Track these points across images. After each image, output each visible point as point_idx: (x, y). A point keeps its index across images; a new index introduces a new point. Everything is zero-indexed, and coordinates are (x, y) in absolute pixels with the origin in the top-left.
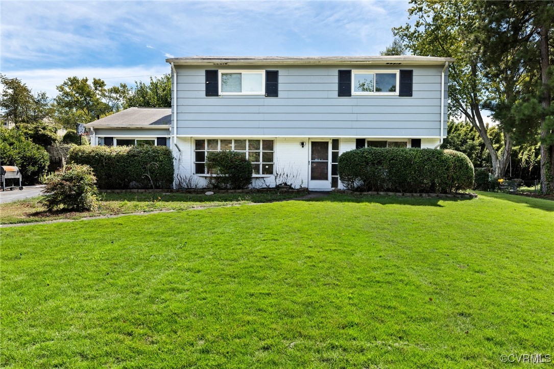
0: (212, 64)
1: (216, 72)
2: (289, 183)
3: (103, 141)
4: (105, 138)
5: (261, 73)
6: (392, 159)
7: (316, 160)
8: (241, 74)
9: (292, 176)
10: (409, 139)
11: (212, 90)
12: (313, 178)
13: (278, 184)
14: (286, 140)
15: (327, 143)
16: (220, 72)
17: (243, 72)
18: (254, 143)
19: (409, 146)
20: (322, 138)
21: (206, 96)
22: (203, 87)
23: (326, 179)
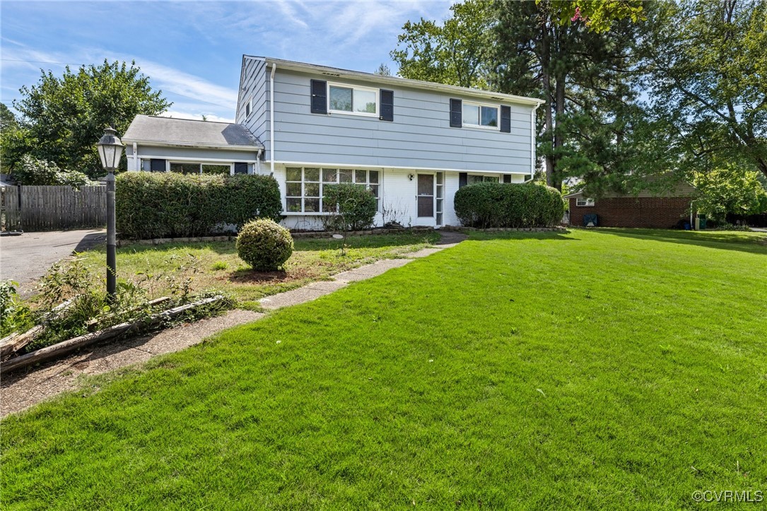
0: (321, 73)
1: (324, 84)
2: (397, 222)
3: (148, 165)
4: (152, 160)
5: (375, 91)
6: (512, 195)
7: (422, 195)
8: (352, 90)
9: (400, 213)
10: (501, 174)
11: (318, 105)
12: (420, 215)
13: (386, 223)
14: (394, 172)
15: (432, 176)
16: (329, 84)
17: (355, 87)
18: (361, 174)
19: (501, 182)
20: (428, 171)
21: (312, 112)
22: (308, 101)
23: (432, 216)
